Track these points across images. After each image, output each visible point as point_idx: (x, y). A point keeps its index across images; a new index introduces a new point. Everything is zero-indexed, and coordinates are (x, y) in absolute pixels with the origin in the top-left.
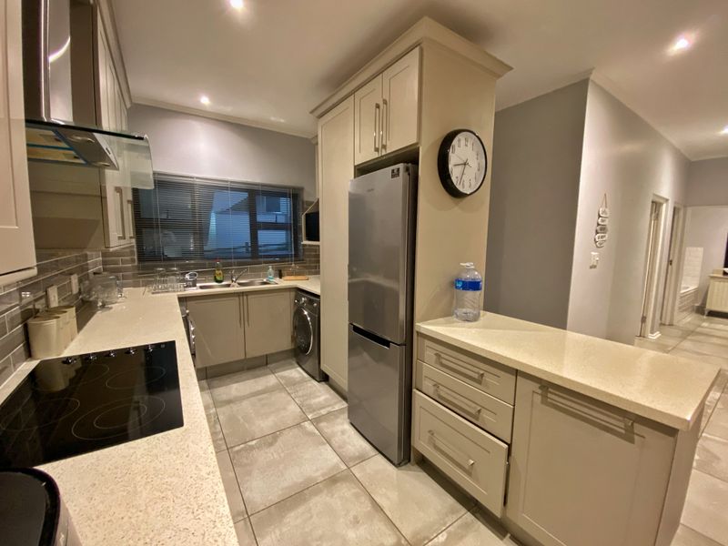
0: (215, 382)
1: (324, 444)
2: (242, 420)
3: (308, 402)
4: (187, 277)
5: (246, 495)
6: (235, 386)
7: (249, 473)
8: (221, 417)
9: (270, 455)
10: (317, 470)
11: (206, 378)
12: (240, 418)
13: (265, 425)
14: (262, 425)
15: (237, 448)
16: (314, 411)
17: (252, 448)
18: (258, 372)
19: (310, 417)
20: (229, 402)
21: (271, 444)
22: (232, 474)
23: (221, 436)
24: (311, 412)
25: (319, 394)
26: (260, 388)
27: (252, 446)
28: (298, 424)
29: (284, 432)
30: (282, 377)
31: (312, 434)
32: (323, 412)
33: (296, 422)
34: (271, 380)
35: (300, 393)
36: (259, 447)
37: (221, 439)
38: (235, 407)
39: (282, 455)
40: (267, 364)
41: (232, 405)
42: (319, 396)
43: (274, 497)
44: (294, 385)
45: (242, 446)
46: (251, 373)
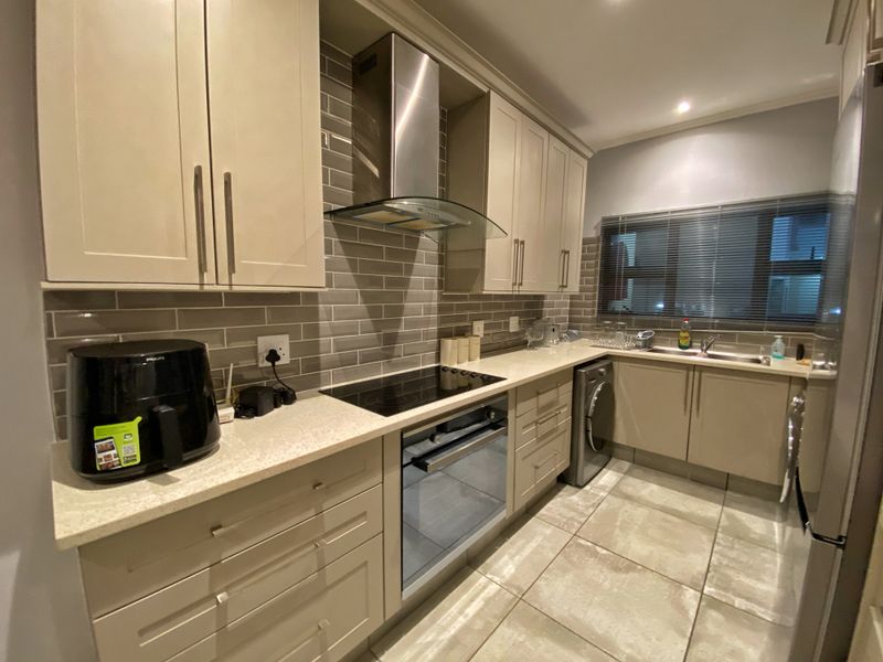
0: (639, 471)
1: (682, 634)
2: (618, 523)
3: (730, 573)
4: (640, 335)
5: (541, 583)
6: (654, 487)
7: (565, 571)
8: (603, 505)
9: (602, 577)
10: (631, 646)
11: (634, 462)
12: (620, 519)
13: (636, 548)
14: (632, 545)
15: (582, 542)
16: (725, 589)
17: (595, 554)
18: (702, 490)
19: (707, 590)
20: (628, 497)
21: (617, 569)
22: (552, 556)
23: (583, 520)
24: (717, 586)
25: (766, 578)
26: (682, 509)
27: (598, 553)
28: (677, 583)
29: (649, 574)
30: (730, 517)
31: (682, 609)
32: (739, 603)
33: (680, 578)
34: (711, 510)
35: (733, 554)
36: (603, 559)
37: (579, 522)
38: (628, 506)
39: (615, 590)
40: (726, 489)
41: (627, 502)
42: (763, 581)
43: (557, 611)
44: (739, 538)
45: (589, 544)
46: (693, 486)
